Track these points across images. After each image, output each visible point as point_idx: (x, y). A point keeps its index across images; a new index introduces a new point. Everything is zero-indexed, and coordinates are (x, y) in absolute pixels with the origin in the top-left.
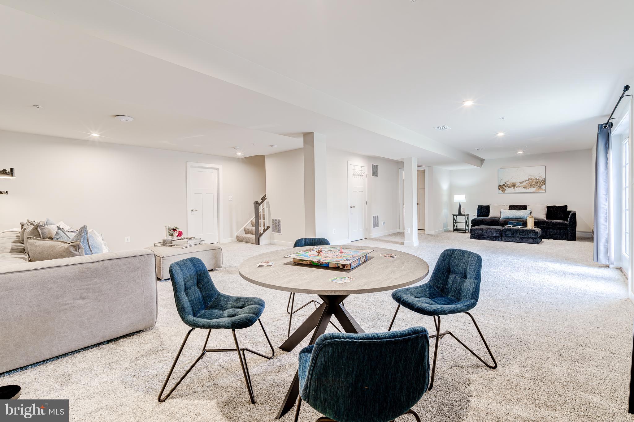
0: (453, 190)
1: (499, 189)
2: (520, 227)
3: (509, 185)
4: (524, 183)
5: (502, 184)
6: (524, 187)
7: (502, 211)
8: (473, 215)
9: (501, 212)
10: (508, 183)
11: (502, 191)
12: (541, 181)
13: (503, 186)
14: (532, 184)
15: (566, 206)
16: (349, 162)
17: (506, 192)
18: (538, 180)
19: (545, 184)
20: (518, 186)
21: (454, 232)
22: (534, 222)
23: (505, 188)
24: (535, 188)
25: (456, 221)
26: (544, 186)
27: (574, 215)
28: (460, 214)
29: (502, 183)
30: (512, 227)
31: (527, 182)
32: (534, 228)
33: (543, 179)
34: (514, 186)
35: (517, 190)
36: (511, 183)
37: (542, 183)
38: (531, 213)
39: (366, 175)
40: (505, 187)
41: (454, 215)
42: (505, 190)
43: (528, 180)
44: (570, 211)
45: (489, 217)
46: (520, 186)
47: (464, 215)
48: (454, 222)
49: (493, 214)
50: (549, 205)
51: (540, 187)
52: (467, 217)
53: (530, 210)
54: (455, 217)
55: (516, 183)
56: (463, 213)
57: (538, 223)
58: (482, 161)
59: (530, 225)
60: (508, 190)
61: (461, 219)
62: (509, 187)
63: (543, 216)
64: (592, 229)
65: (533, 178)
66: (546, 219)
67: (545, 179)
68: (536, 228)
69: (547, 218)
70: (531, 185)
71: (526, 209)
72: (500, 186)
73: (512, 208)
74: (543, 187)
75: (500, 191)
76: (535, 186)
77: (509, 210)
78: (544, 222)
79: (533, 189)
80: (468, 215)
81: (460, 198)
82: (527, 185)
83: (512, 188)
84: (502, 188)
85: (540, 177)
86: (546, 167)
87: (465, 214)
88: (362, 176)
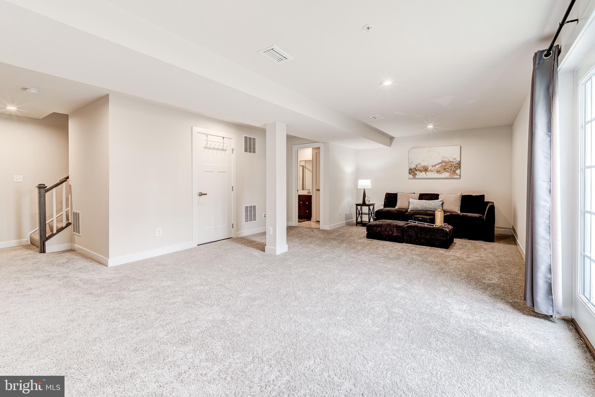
0: (358, 174)
1: (410, 173)
2: (426, 225)
3: (420, 169)
4: (437, 166)
5: (412, 168)
6: (437, 172)
7: (411, 200)
8: (379, 205)
9: (409, 202)
10: (419, 166)
11: (413, 176)
12: (456, 165)
13: (414, 170)
14: (446, 168)
15: (483, 196)
16: (196, 129)
17: (417, 177)
18: (452, 163)
19: (460, 168)
20: (431, 171)
21: (357, 226)
22: (444, 216)
23: (415, 172)
24: (449, 173)
25: (360, 212)
26: (459, 170)
27: (492, 208)
28: (364, 204)
29: (413, 166)
30: (417, 223)
31: (440, 165)
32: (443, 226)
33: (457, 162)
34: (426, 169)
35: (429, 175)
36: (422, 166)
37: (457, 166)
38: (443, 204)
39: (233, 150)
40: (416, 170)
41: (357, 205)
42: (416, 174)
43: (441, 163)
44: (488, 203)
45: (396, 208)
46: (432, 170)
47: (369, 205)
48: (358, 213)
49: (400, 204)
50: (463, 194)
51: (454, 172)
52: (371, 207)
53: (441, 199)
54: (359, 207)
55: (428, 166)
56: (367, 203)
57: (449, 218)
58: (391, 138)
59: (439, 222)
60: (420, 175)
61: (365, 209)
62: (421, 171)
63: (456, 209)
64: (512, 224)
65: (446, 160)
66: (459, 212)
67: (460, 162)
68: (446, 225)
69: (462, 211)
70: (444, 169)
71: (438, 199)
72: (410, 169)
73: (422, 197)
74: (458, 172)
75: (411, 176)
76: (448, 170)
77: (419, 199)
78: (458, 215)
79: (446, 175)
80: (373, 205)
81: (365, 183)
82: (440, 169)
83: (423, 173)
84: (412, 172)
85: (454, 159)
86: (461, 147)
87: (371, 202)
88: (226, 150)
